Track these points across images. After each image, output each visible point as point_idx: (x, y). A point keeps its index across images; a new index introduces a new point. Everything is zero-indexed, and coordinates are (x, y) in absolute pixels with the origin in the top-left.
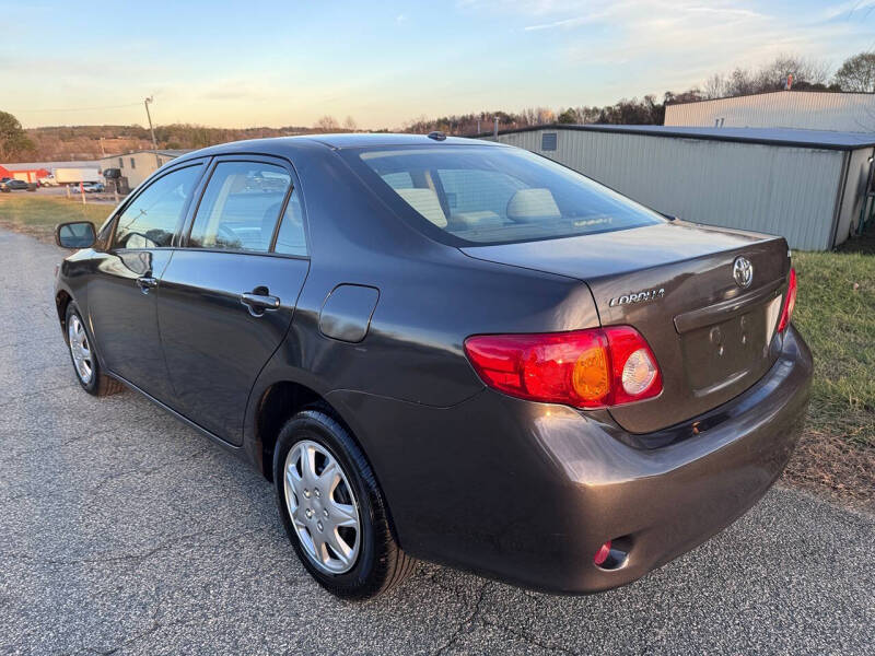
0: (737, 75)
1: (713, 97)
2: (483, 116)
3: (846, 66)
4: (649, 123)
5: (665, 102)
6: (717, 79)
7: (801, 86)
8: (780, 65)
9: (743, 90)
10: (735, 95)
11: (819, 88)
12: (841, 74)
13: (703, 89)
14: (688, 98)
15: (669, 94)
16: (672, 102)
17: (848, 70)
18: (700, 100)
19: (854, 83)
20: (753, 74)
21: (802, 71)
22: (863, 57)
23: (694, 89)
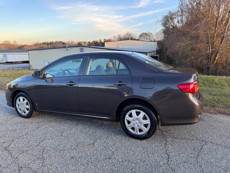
0: (119, 36)
1: (114, 40)
2: (56, 42)
3: (140, 35)
4: (101, 46)
5: (104, 41)
6: (115, 37)
7: (132, 39)
8: (127, 34)
9: (121, 39)
10: (119, 41)
11: (135, 40)
12: (139, 37)
13: (112, 39)
14: (109, 41)
15: (105, 39)
16: (106, 41)
17: (141, 36)
18: (111, 41)
19: (142, 39)
20: (122, 36)
21: (132, 36)
22: (143, 33)
23: (110, 39)
